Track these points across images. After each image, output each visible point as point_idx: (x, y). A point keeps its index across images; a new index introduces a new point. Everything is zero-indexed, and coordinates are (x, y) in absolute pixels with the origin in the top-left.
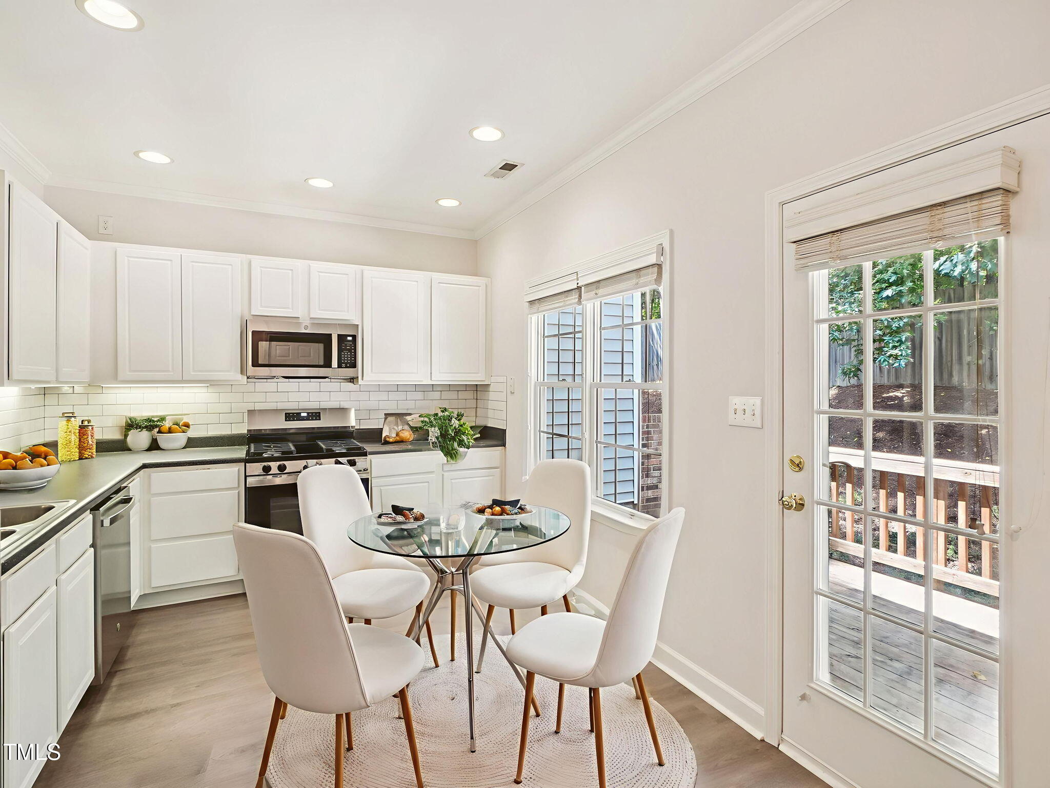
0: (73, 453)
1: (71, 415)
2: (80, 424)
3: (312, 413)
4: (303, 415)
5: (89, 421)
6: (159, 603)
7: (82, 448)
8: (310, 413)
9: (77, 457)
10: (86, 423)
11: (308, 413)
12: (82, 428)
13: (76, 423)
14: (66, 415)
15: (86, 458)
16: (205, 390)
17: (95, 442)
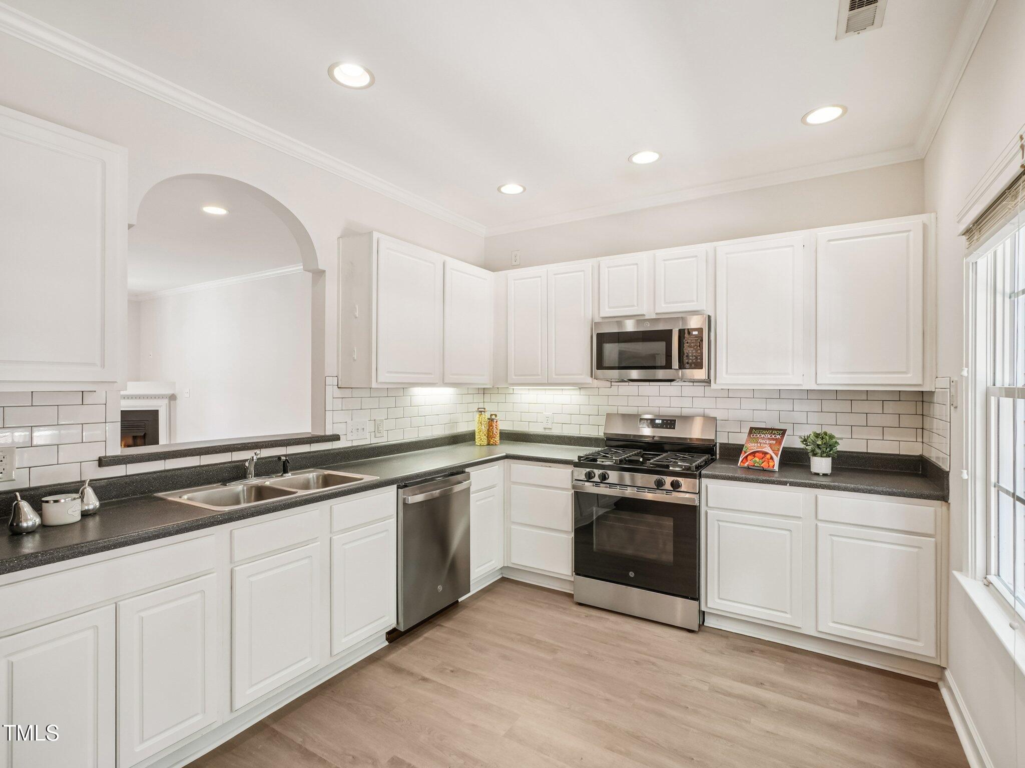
0: (483, 440)
1: (483, 410)
2: (489, 417)
3: (667, 420)
4: (657, 421)
5: (496, 415)
6: (530, 580)
7: (490, 436)
8: (665, 420)
9: (485, 442)
10: (493, 417)
11: (663, 420)
12: (491, 420)
13: (487, 415)
14: (480, 410)
15: (492, 445)
16: (577, 392)
17: (498, 432)
